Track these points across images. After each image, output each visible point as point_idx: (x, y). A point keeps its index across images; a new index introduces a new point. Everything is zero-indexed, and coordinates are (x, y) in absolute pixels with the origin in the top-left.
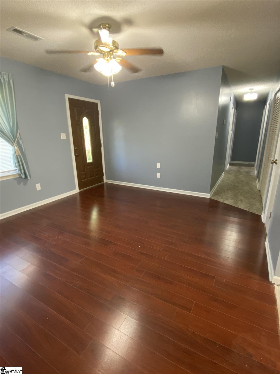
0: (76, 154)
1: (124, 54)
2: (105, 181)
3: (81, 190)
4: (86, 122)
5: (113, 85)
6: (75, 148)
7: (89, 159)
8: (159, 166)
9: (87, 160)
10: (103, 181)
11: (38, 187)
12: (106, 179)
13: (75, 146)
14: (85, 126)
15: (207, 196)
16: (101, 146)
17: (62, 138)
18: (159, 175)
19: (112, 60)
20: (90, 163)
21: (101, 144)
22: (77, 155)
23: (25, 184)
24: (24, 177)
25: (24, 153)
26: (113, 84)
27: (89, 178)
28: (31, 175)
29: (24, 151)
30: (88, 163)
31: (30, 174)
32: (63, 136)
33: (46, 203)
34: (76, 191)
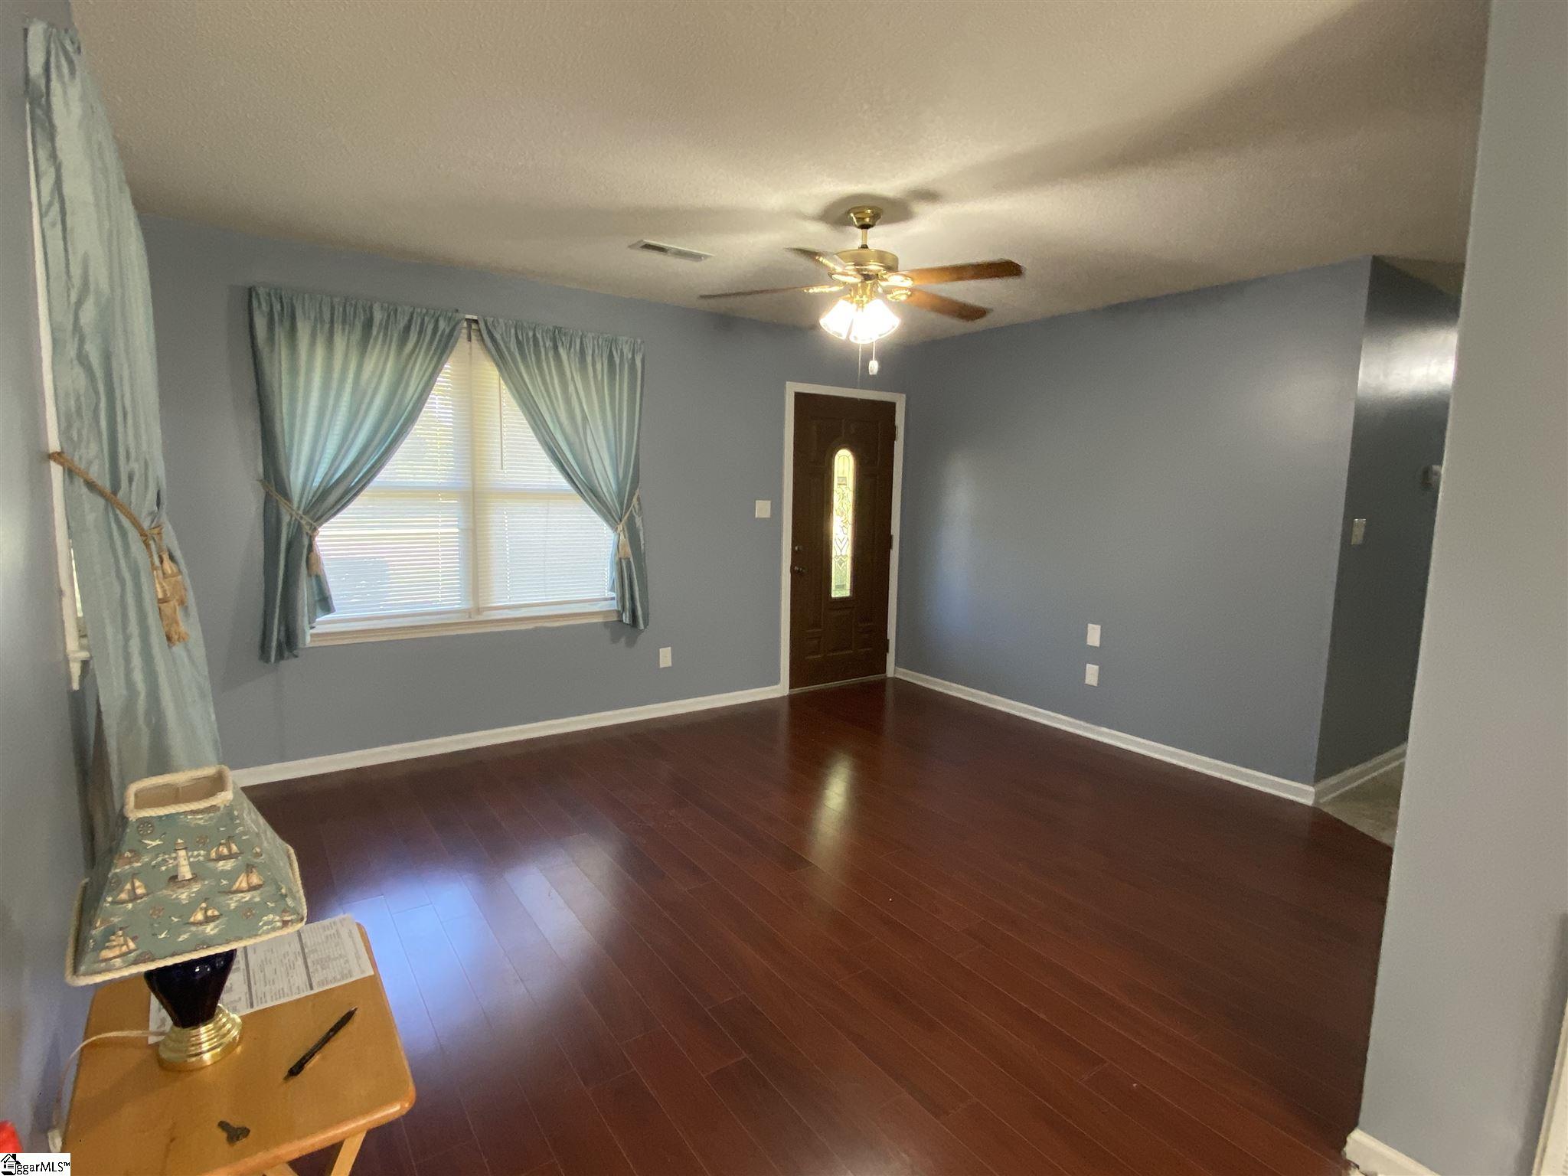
0: (796, 568)
1: (909, 283)
2: (891, 670)
3: (797, 690)
4: (844, 464)
5: (872, 371)
6: (796, 548)
7: (842, 587)
8: (1094, 635)
9: (833, 588)
10: (884, 671)
11: (666, 657)
12: (897, 663)
13: (795, 540)
14: (838, 477)
15: (1303, 794)
16: (890, 546)
17: (756, 516)
18: (1092, 674)
19: (873, 302)
20: (842, 600)
21: (890, 538)
22: (799, 571)
23: (631, 642)
24: (628, 622)
25: (642, 552)
26: (874, 366)
27: (834, 650)
28: (651, 618)
29: (642, 547)
30: (835, 599)
31: (648, 615)
32: (763, 509)
33: (678, 713)
34: (781, 689)
